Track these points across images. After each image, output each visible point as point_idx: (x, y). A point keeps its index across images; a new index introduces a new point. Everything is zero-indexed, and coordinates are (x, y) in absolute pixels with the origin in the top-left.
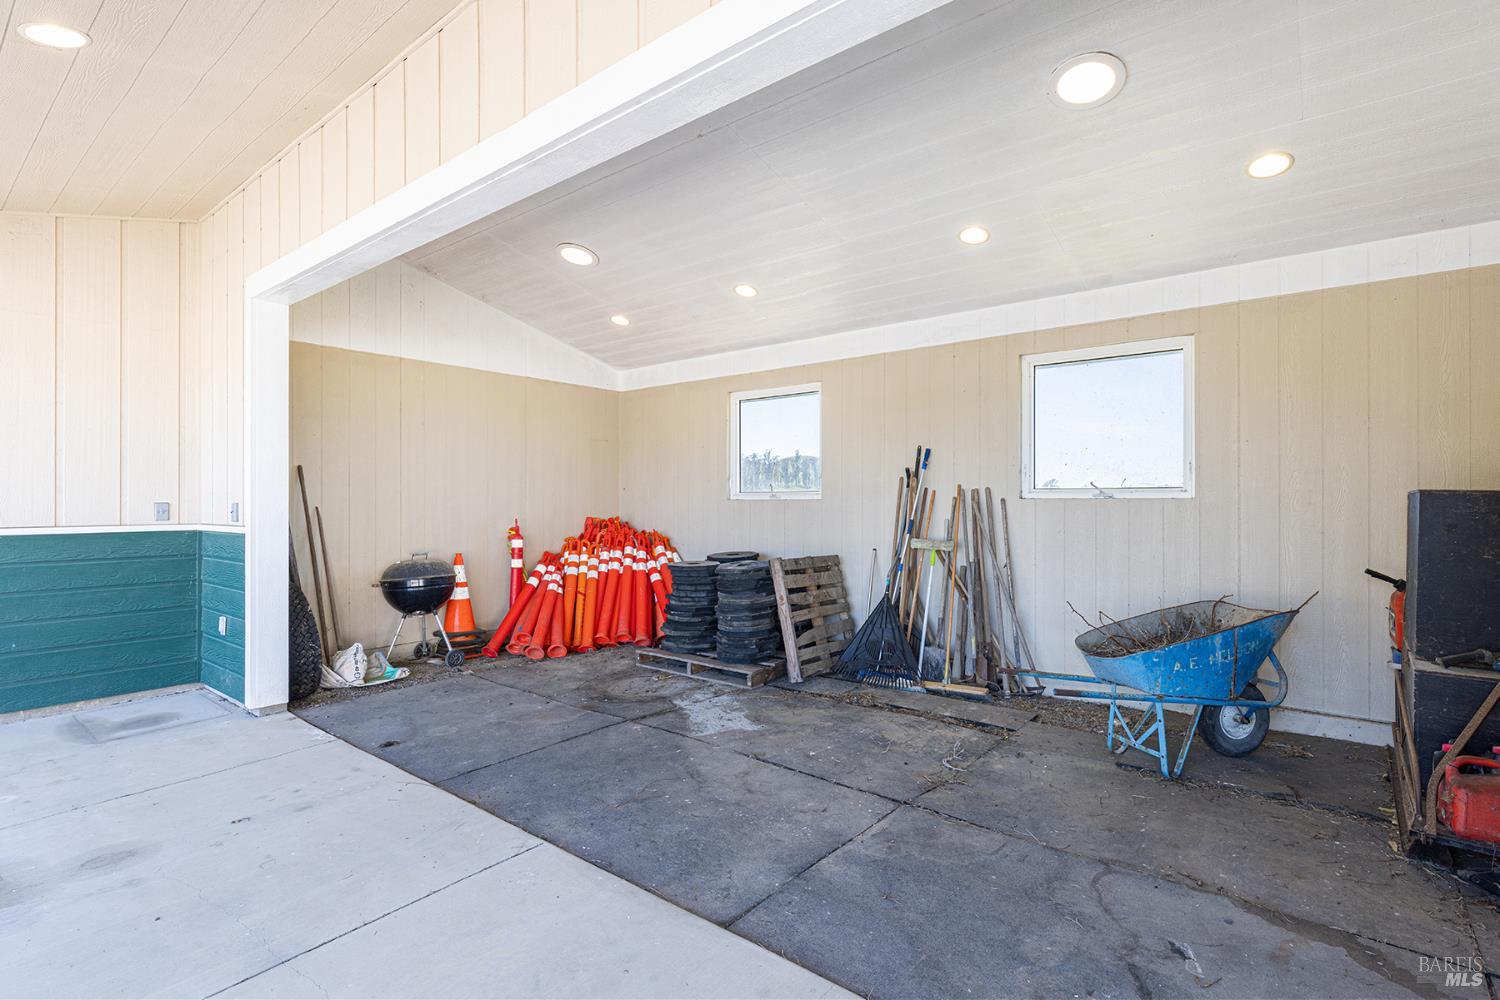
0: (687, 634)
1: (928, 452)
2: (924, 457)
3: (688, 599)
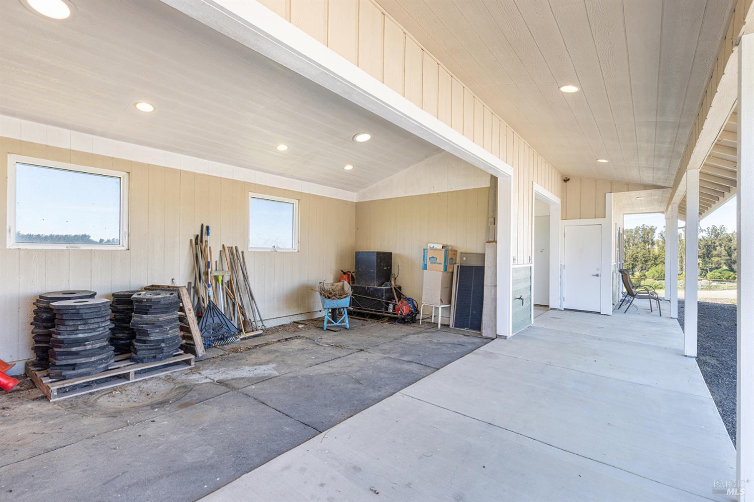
0: (104, 356)
1: (208, 228)
2: (205, 230)
3: (101, 329)
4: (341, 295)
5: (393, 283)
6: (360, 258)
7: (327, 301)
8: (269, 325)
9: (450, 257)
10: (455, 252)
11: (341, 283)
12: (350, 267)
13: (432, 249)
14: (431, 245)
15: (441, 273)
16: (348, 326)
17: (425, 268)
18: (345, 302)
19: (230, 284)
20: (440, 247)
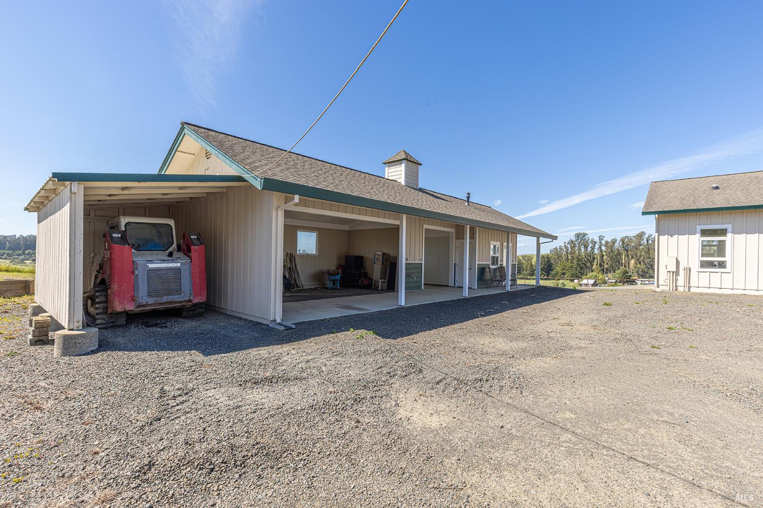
4: (338, 274)
5: (363, 271)
6: (348, 258)
7: (330, 276)
8: (306, 287)
9: (385, 258)
10: (388, 256)
11: (337, 271)
12: (343, 263)
13: (378, 255)
14: (378, 253)
15: (380, 266)
16: (339, 288)
17: (375, 263)
18: (338, 277)
19: (290, 268)
20: (381, 254)
